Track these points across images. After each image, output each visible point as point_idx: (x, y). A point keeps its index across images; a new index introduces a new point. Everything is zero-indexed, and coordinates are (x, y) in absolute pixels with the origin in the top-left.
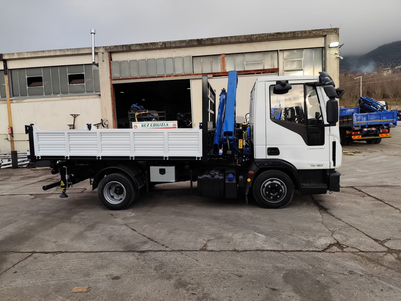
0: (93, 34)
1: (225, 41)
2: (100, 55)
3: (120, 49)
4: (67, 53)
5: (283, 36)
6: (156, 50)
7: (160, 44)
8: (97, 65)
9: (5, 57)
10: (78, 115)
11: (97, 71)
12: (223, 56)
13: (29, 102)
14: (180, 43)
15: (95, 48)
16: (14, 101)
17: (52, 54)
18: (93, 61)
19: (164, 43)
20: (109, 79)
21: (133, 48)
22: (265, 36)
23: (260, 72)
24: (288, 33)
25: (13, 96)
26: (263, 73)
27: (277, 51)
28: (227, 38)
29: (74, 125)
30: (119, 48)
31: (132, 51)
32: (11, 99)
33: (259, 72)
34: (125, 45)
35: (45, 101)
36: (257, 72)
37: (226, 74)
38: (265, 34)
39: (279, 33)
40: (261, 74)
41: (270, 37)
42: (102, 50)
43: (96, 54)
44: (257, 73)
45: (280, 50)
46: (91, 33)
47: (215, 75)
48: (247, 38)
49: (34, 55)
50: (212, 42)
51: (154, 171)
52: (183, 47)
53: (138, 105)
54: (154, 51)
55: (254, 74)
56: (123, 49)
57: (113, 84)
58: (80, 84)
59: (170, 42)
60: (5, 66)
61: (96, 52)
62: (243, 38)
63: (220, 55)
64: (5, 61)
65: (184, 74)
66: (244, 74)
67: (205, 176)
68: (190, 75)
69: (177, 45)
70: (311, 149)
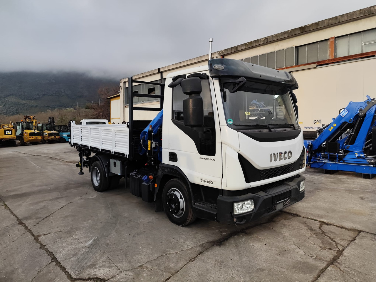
0: (211, 42)
1: (334, 21)
3: (229, 52)
4: (194, 61)
6: (260, 46)
7: (263, 40)
9: (161, 70)
12: (332, 40)
14: (282, 35)
15: (211, 54)
19: (266, 38)
21: (239, 49)
28: (336, 18)
30: (229, 51)
31: (240, 52)
34: (234, 47)
37: (334, 61)
42: (216, 55)
46: (210, 42)
47: (321, 64)
50: (317, 27)
51: (112, 162)
52: (286, 39)
56: (232, 51)
59: (272, 36)
60: (162, 76)
61: (212, 57)
62: (358, 13)
63: (328, 39)
64: (161, 73)
65: (285, 67)
66: (358, 59)
67: (132, 173)
68: (292, 67)
69: (278, 38)
70: (203, 158)
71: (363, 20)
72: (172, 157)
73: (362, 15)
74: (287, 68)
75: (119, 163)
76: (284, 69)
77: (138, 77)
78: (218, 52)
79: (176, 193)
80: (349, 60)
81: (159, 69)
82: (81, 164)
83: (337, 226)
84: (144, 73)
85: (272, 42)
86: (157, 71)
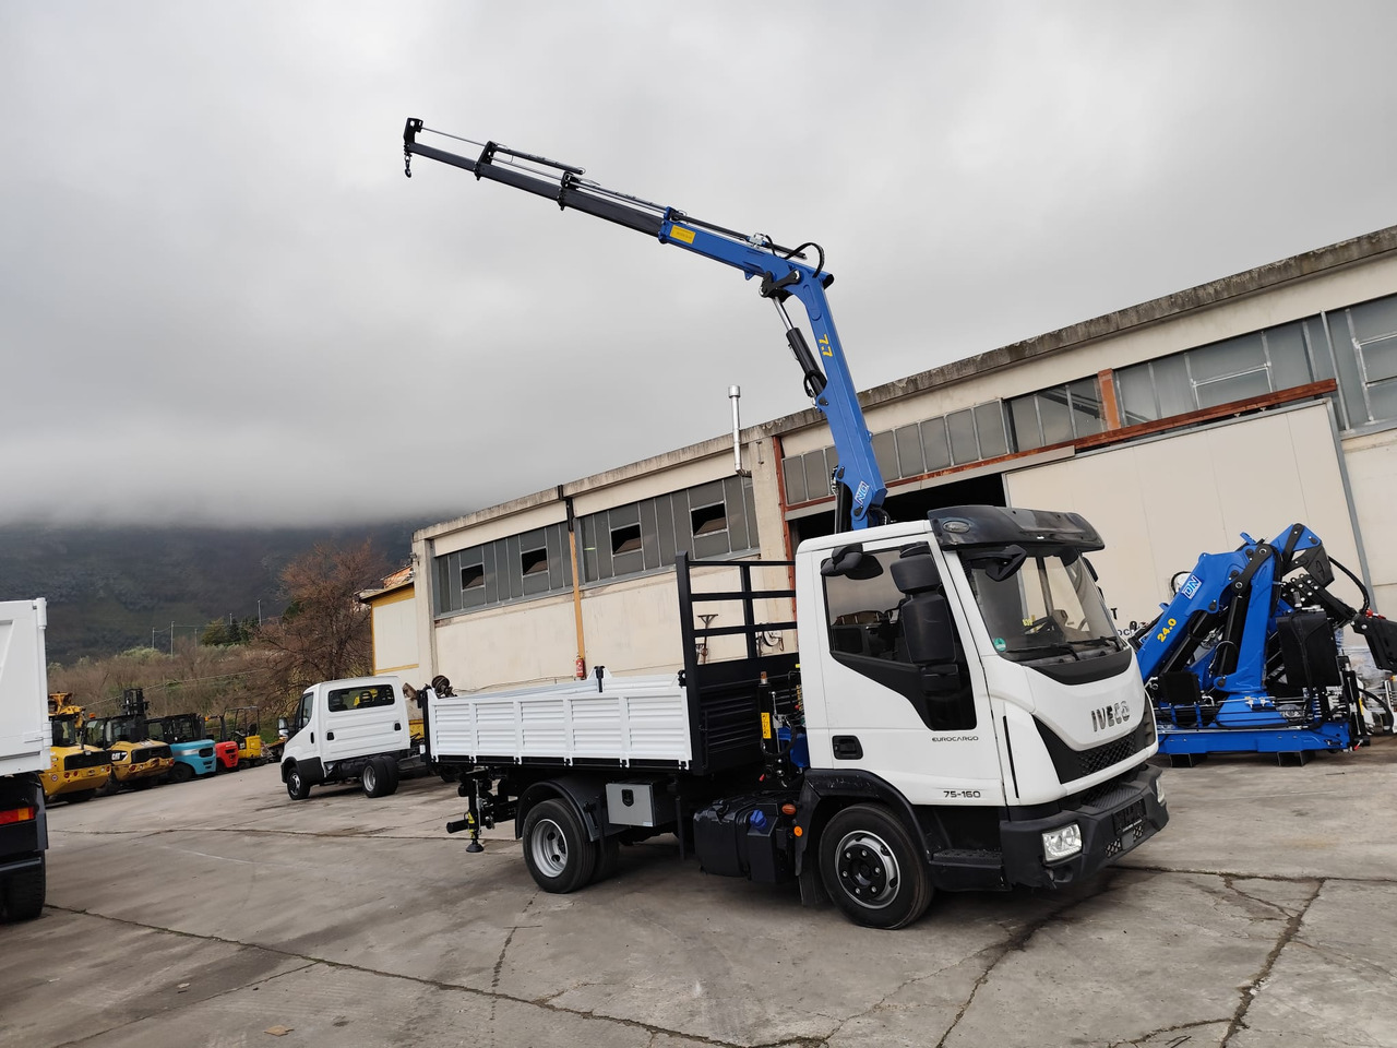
0: (734, 399)
1: (1102, 328)
2: (753, 447)
3: (799, 423)
4: (684, 458)
5: (1328, 260)
6: (894, 403)
7: (901, 385)
8: (749, 475)
9: (568, 492)
10: (714, 616)
11: (750, 492)
12: (1104, 378)
13: (615, 592)
14: (958, 370)
15: (740, 431)
16: (587, 593)
17: (654, 467)
18: (738, 468)
19: (912, 381)
20: (778, 510)
22: (1252, 278)
23: (1255, 406)
24: (1347, 246)
25: (587, 580)
26: (1269, 408)
27: (1319, 315)
28: (1106, 318)
29: (705, 645)
30: (796, 420)
32: (581, 588)
33: (1249, 408)
35: (644, 586)
36: (1244, 409)
37: (1122, 437)
38: (1250, 272)
39: (1306, 256)
40: (1260, 414)
41: (1273, 279)
42: (756, 436)
43: (744, 447)
44: (1243, 414)
45: (1327, 313)
46: (731, 397)
47: (1086, 445)
48: (1180, 301)
49: (619, 478)
50: (1057, 344)
51: (614, 791)
52: (970, 380)
54: (890, 409)
55: (1232, 416)
56: (806, 421)
57: (789, 521)
58: (717, 532)
59: (929, 374)
60: (570, 511)
61: (744, 442)
62: (1165, 305)
63: (1095, 376)
64: (569, 501)
65: (981, 460)
66: (1189, 426)
67: (706, 813)
68: (1002, 459)
69: (948, 378)
70: (941, 739)
71: (1181, 320)
72: (843, 747)
73: (1177, 310)
74: (986, 463)
75: (643, 793)
76: (979, 465)
77: (481, 519)
78: (761, 426)
79: (865, 841)
80: (1162, 432)
81: (560, 489)
82: (475, 819)
83: (1265, 878)
84: (504, 506)
85: (932, 390)
86: (555, 496)
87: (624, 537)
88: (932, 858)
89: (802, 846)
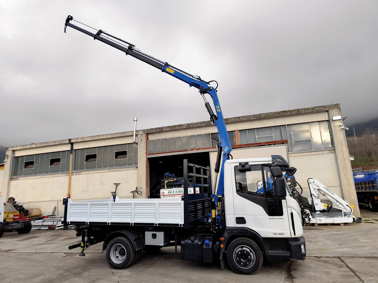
0: (135, 121)
1: (238, 120)
2: (139, 136)
3: (154, 131)
4: (116, 136)
5: (288, 113)
7: (185, 125)
8: (137, 144)
9: (73, 141)
10: (119, 184)
11: (136, 149)
12: (237, 132)
13: (85, 174)
14: (201, 124)
15: (136, 131)
16: (74, 174)
17: (105, 137)
18: (134, 141)
19: (188, 125)
20: (145, 154)
21: (164, 130)
22: (272, 114)
23: (271, 144)
24: (293, 111)
25: (74, 170)
26: (273, 144)
27: (285, 125)
28: (239, 117)
29: (115, 192)
30: (154, 130)
31: (164, 132)
32: (72, 172)
33: (269, 144)
34: (159, 128)
35: (96, 173)
36: (268, 144)
37: (240, 147)
38: (272, 113)
39: (284, 111)
40: (271, 146)
41: (277, 115)
42: (141, 133)
43: (136, 135)
44: (268, 145)
45: (287, 125)
46: (134, 121)
48: (256, 116)
49: (92, 139)
50: (226, 122)
52: (203, 127)
53: (170, 174)
54: (181, 131)
55: (265, 145)
56: (157, 131)
57: (148, 158)
58: (123, 159)
59: (193, 124)
60: (72, 147)
61: (137, 134)
62: (253, 117)
63: (234, 131)
64: (72, 144)
65: (204, 148)
66: (254, 146)
67: (186, 241)
68: (210, 148)
69: (198, 125)
70: (272, 219)
71: (256, 121)
72: (240, 220)
74: (206, 149)
75: (160, 235)
76: (204, 149)
77: (37, 146)
78: (143, 130)
79: (244, 248)
80: (249, 147)
81: (70, 140)
82: (84, 244)
84: (47, 143)
85: (193, 128)
86: (68, 142)
87: (91, 157)
88: (268, 253)
89: (223, 250)
